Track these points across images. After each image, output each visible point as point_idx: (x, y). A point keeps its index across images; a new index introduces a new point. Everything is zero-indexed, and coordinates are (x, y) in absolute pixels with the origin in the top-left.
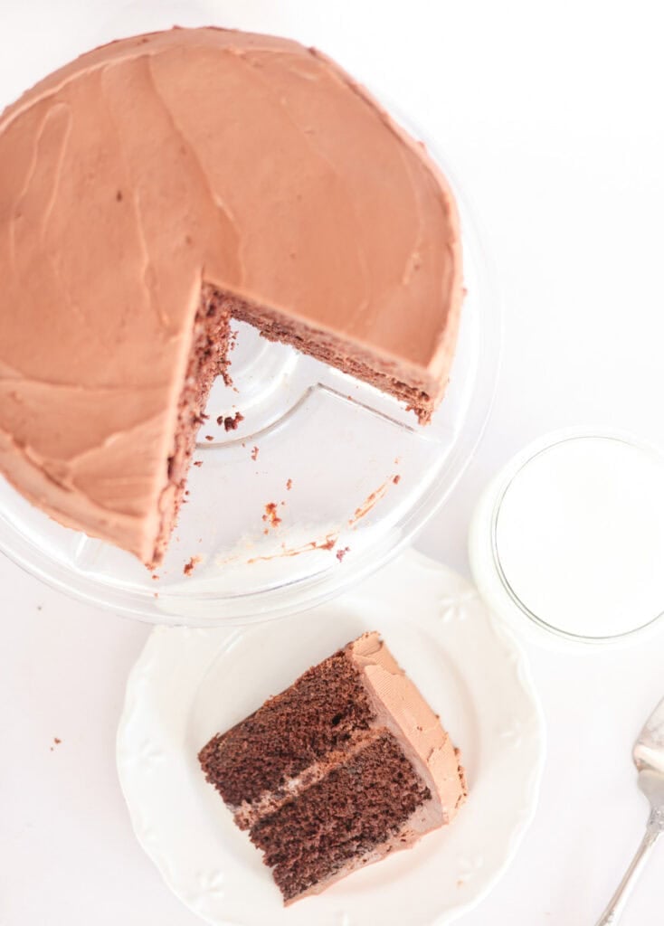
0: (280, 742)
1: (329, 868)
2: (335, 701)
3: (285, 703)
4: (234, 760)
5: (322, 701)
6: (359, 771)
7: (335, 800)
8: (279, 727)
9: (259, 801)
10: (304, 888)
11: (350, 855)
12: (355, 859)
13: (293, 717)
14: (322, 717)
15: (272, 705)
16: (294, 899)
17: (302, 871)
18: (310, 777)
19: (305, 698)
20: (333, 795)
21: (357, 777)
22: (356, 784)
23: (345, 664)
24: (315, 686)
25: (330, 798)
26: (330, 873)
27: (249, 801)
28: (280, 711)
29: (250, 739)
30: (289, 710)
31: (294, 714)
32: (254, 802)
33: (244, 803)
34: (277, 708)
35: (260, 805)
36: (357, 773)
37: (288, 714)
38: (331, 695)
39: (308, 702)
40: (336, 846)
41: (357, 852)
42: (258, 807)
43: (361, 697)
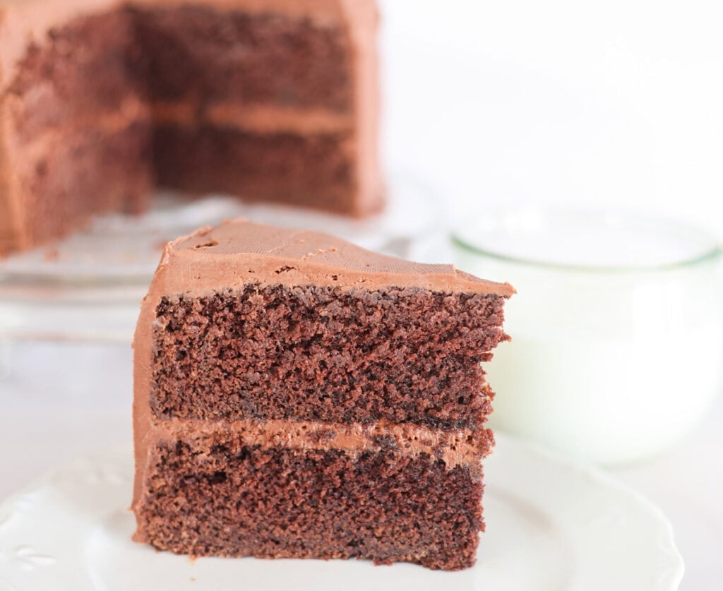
0: (325, 502)
1: (397, 302)
2: (200, 501)
3: (277, 543)
4: (417, 525)
5: (220, 512)
6: (236, 397)
7: (305, 385)
8: (310, 521)
9: (424, 456)
10: (463, 298)
11: (348, 301)
12: (346, 289)
13: (280, 521)
14: (237, 496)
15: (300, 551)
16: (492, 292)
17: (445, 323)
18: (318, 436)
19: (243, 532)
20: (300, 392)
21: (246, 393)
22: (255, 385)
23: (153, 533)
24: (217, 536)
25: (310, 392)
26: (401, 294)
27: (441, 463)
28: (293, 539)
29: (369, 532)
30: (278, 532)
31: (274, 523)
32: (433, 458)
33: (450, 467)
34: (294, 545)
35: (428, 449)
36: (241, 397)
37: (284, 527)
38: (203, 511)
39: (242, 525)
40: (360, 325)
41: (335, 297)
42: (433, 449)
43: (159, 483)
